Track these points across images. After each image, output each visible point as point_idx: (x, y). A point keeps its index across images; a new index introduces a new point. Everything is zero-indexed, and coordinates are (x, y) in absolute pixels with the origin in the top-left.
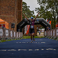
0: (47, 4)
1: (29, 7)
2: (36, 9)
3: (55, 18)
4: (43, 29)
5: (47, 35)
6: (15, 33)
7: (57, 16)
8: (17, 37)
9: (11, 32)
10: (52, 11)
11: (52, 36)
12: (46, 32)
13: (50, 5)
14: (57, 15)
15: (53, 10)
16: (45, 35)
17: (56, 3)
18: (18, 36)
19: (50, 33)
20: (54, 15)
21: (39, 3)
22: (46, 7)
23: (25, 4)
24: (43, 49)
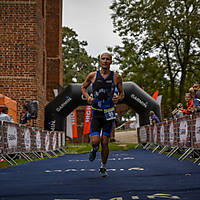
0: (144, 35)
1: (86, 44)
2: (109, 49)
3: (173, 79)
4: (133, 119)
5: (148, 140)
6: (38, 134)
7: (180, 74)
8: (47, 148)
9: (27, 134)
10: (161, 57)
11: (165, 143)
12: (143, 129)
13: (155, 38)
14: (178, 71)
15: (166, 52)
16: (142, 140)
17: (176, 31)
18: (51, 147)
19: (159, 132)
20: (170, 69)
21: (119, 29)
22: (144, 42)
23: (72, 33)
24: (136, 197)
